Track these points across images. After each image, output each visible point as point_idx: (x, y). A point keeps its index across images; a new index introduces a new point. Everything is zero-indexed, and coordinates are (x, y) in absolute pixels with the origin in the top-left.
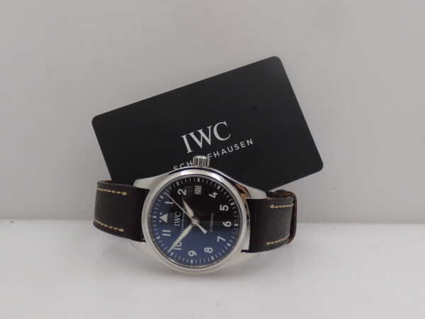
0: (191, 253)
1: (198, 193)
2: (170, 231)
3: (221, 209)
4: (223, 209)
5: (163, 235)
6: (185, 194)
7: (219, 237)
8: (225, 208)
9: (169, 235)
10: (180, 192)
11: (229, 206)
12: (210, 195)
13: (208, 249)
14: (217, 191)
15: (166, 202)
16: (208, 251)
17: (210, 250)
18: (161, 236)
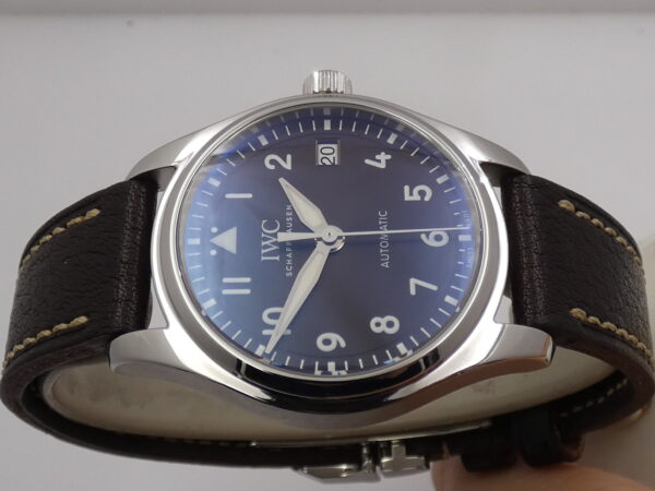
0: (327, 342)
1: (328, 163)
2: (248, 280)
3: (407, 198)
4: (416, 197)
5: (225, 292)
6: (288, 165)
7: (413, 282)
8: (422, 193)
9: (247, 291)
10: (273, 162)
11: (433, 185)
12: (368, 161)
13: (383, 321)
14: (388, 149)
15: (229, 196)
16: (383, 328)
17: (390, 324)
18: (218, 297)
